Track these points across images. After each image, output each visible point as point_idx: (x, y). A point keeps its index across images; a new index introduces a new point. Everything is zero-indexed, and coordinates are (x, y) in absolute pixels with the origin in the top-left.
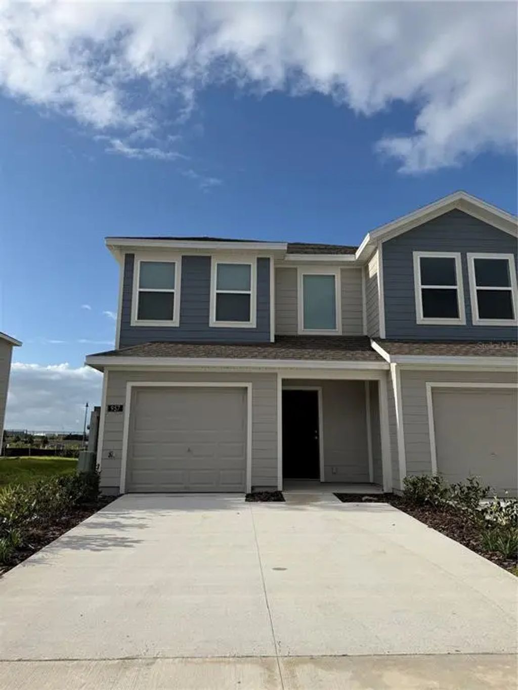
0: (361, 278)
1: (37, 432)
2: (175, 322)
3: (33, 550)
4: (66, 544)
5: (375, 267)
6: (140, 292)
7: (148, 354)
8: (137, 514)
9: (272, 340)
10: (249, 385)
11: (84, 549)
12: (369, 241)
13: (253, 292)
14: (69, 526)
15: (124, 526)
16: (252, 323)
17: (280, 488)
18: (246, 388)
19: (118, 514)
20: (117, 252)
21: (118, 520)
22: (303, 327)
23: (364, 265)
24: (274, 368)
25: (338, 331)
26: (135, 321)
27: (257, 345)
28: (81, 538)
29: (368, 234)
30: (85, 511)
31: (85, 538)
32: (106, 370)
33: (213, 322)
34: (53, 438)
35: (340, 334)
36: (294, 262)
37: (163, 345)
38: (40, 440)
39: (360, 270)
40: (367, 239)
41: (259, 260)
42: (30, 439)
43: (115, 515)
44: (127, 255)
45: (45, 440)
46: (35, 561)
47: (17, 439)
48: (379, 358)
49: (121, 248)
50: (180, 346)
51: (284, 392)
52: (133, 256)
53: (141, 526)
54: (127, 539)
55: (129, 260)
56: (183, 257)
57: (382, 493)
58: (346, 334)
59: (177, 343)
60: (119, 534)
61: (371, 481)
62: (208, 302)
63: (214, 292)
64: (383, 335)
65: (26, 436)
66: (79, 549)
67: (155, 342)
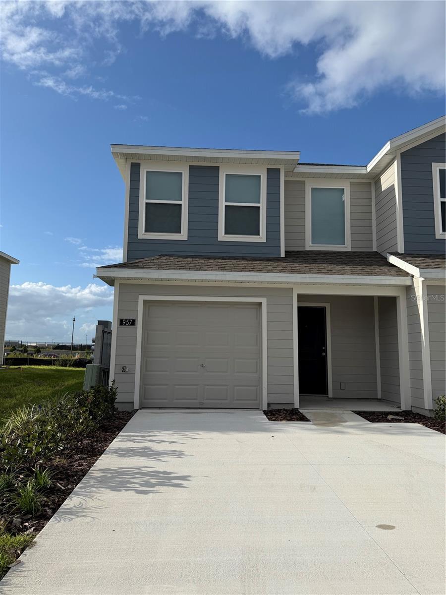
0: (371, 192)
1: (31, 343)
2: (183, 235)
3: (64, 490)
4: (100, 482)
5: (391, 178)
6: (147, 204)
7: (160, 267)
8: (164, 435)
9: (283, 255)
10: (264, 301)
11: (126, 490)
12: (390, 150)
13: (263, 205)
14: (95, 453)
15: (158, 453)
16: (262, 238)
17: (297, 405)
18: (261, 303)
19: (144, 436)
20: (122, 161)
21: (148, 444)
22: (311, 243)
23: (375, 178)
24: (288, 283)
25: (347, 247)
26: (142, 234)
27: (268, 260)
28: (116, 472)
29: (389, 143)
30: (106, 432)
31: (120, 472)
32: (117, 283)
33: (222, 236)
34: (43, 348)
35: (349, 249)
36: (303, 174)
37: (172, 259)
38: (33, 349)
39: (370, 184)
40: (387, 147)
41: (269, 170)
42: (25, 348)
43: (140, 438)
44: (132, 164)
45: (38, 349)
46: (70, 512)
47: (14, 349)
48: (400, 272)
49: (126, 156)
50: (190, 260)
51: (300, 309)
52: (139, 165)
53: (179, 454)
54: (170, 473)
55: (135, 169)
56: (191, 167)
57: (401, 411)
58: (354, 250)
59: (187, 257)
60: (158, 466)
61: (379, 397)
62: (216, 215)
63: (222, 204)
64: (401, 249)
65: (21, 346)
66: (120, 491)
67: (164, 256)
